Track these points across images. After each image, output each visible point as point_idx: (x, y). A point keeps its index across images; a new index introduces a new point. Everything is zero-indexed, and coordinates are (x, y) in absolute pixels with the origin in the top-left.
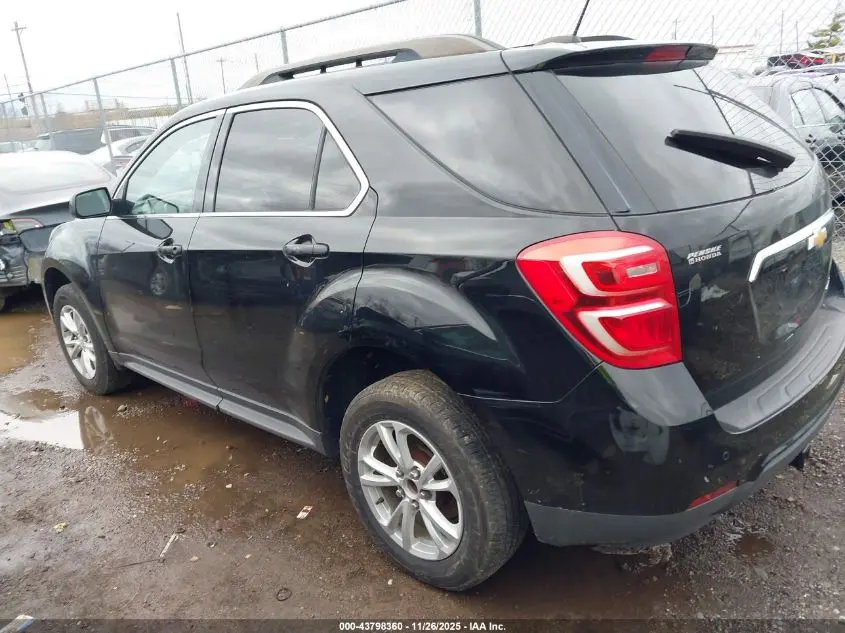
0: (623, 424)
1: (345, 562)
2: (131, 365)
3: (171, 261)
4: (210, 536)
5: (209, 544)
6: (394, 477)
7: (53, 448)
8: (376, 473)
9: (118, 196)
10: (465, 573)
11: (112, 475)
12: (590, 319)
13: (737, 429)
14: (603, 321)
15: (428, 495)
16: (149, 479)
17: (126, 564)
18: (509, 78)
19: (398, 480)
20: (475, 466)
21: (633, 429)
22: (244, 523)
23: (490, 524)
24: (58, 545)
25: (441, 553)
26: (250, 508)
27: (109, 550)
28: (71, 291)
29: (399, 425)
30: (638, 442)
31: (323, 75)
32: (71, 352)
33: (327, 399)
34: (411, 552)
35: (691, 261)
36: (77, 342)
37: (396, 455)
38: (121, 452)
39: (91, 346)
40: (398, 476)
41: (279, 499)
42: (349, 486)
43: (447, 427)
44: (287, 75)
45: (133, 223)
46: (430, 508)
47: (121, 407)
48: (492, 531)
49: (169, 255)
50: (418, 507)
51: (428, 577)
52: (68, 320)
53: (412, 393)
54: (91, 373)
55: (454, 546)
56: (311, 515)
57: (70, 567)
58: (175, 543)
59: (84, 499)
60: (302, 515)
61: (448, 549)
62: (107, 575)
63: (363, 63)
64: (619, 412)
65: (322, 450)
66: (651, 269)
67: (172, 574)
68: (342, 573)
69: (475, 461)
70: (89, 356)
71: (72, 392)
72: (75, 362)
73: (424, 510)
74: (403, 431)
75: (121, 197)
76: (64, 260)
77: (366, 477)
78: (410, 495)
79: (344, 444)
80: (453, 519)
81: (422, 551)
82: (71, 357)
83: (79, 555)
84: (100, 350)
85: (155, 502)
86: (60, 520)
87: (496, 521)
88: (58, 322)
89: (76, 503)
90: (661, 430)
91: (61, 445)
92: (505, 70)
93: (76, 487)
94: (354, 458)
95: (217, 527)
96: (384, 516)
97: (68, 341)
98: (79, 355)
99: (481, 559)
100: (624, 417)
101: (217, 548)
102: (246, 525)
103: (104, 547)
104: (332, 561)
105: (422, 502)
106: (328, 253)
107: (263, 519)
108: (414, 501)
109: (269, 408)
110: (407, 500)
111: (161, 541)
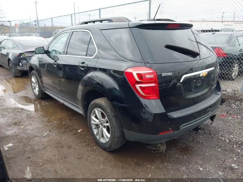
0: (143, 112)
1: (86, 142)
2: (46, 92)
3: (55, 66)
4: (56, 133)
5: (56, 135)
6: (98, 122)
7: (25, 110)
8: (95, 121)
9: (47, 49)
10: (111, 146)
11: (37, 117)
12: (138, 86)
13: (173, 117)
14: (140, 87)
15: (105, 127)
16: (46, 119)
17: (36, 136)
18: (129, 29)
19: (99, 123)
20: (114, 120)
21: (145, 113)
22: (65, 131)
23: (116, 134)
24: (22, 131)
25: (106, 141)
26: (67, 128)
27: (33, 133)
28: (34, 72)
29: (99, 109)
30: (146, 116)
31: (94, 24)
32: (33, 87)
33: (86, 102)
34: (100, 141)
35: (163, 75)
36: (35, 85)
37: (98, 117)
38: (41, 112)
39: (38, 86)
40: (99, 122)
41: (75, 127)
42: (89, 124)
43: (109, 110)
44: (86, 23)
45: (49, 56)
46: (105, 130)
47: (43, 102)
48: (116, 136)
49: (55, 64)
50: (102, 130)
51: (103, 147)
52: (33, 79)
53: (102, 102)
54: (37, 93)
55: (109, 139)
56: (81, 131)
57: (23, 135)
58: (48, 133)
59: (30, 122)
60: (79, 131)
61: (107, 140)
62: (31, 138)
63: (103, 22)
64: (142, 109)
65: (84, 115)
66: (152, 76)
67: (46, 140)
68: (84, 144)
69: (114, 119)
70: (37, 89)
71: (33, 97)
72: (34, 90)
73: (104, 131)
74: (100, 111)
75: (47, 50)
76: (34, 64)
77: (92, 122)
78: (101, 127)
79: (88, 114)
80: (109, 133)
81: (102, 141)
82: (33, 89)
83: (26, 133)
84: (39, 88)
85: (46, 124)
86: (23, 125)
87: (117, 134)
88: (31, 79)
89: (28, 122)
90: (151, 114)
91: (27, 109)
92: (128, 27)
93: (29, 119)
94: (90, 117)
95: (58, 131)
96: (95, 132)
97: (33, 85)
98: (35, 88)
99: (114, 143)
100: (144, 110)
101: (57, 136)
102: (65, 132)
103: (32, 132)
104: (83, 142)
105: (103, 128)
106: (87, 67)
107: (70, 131)
108: (102, 128)
109: (73, 104)
110: (100, 128)
111: (45, 132)
